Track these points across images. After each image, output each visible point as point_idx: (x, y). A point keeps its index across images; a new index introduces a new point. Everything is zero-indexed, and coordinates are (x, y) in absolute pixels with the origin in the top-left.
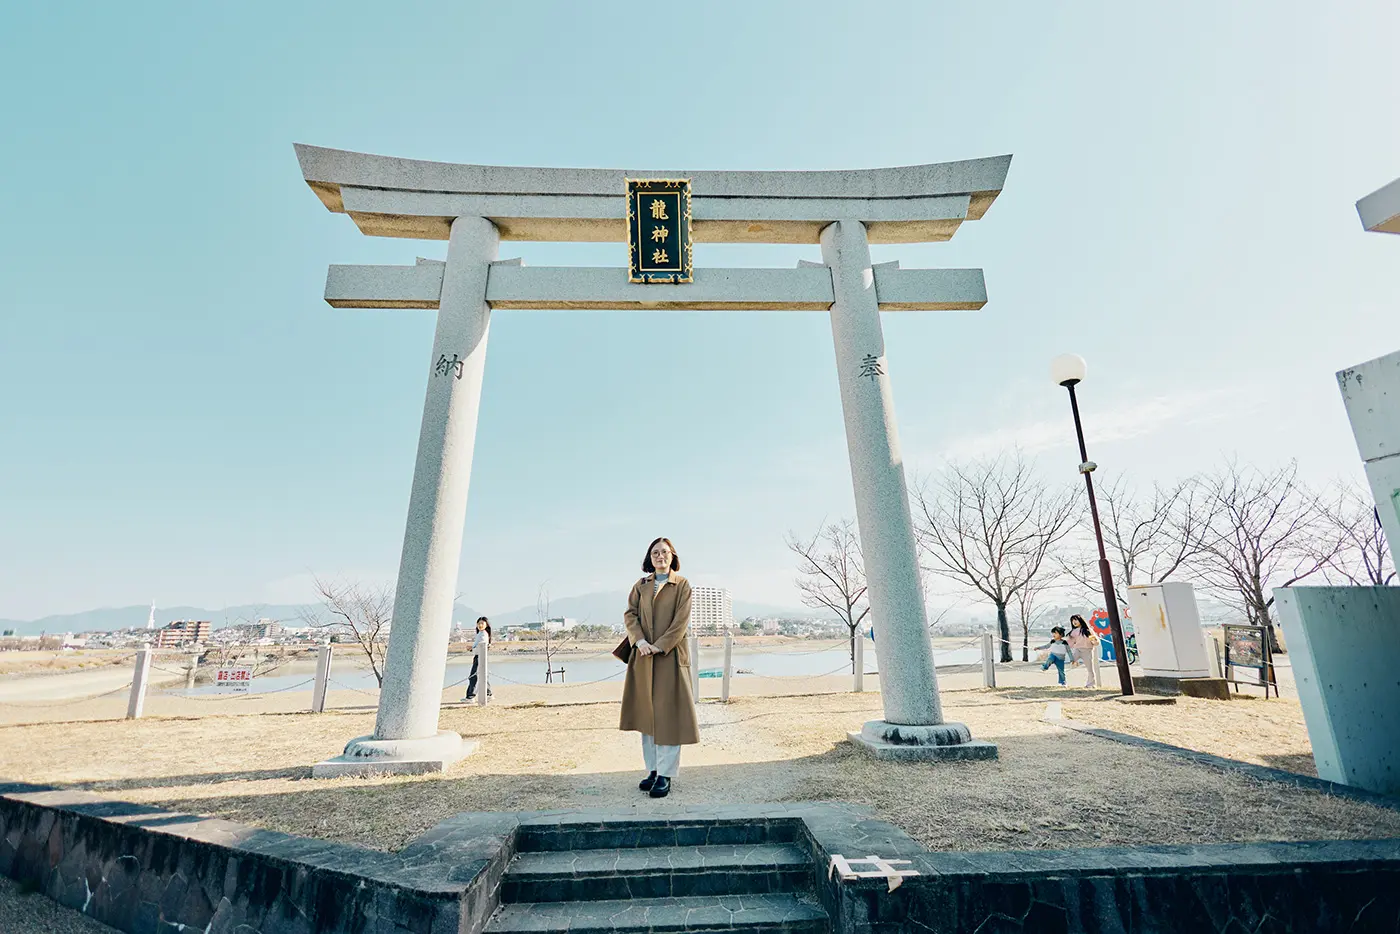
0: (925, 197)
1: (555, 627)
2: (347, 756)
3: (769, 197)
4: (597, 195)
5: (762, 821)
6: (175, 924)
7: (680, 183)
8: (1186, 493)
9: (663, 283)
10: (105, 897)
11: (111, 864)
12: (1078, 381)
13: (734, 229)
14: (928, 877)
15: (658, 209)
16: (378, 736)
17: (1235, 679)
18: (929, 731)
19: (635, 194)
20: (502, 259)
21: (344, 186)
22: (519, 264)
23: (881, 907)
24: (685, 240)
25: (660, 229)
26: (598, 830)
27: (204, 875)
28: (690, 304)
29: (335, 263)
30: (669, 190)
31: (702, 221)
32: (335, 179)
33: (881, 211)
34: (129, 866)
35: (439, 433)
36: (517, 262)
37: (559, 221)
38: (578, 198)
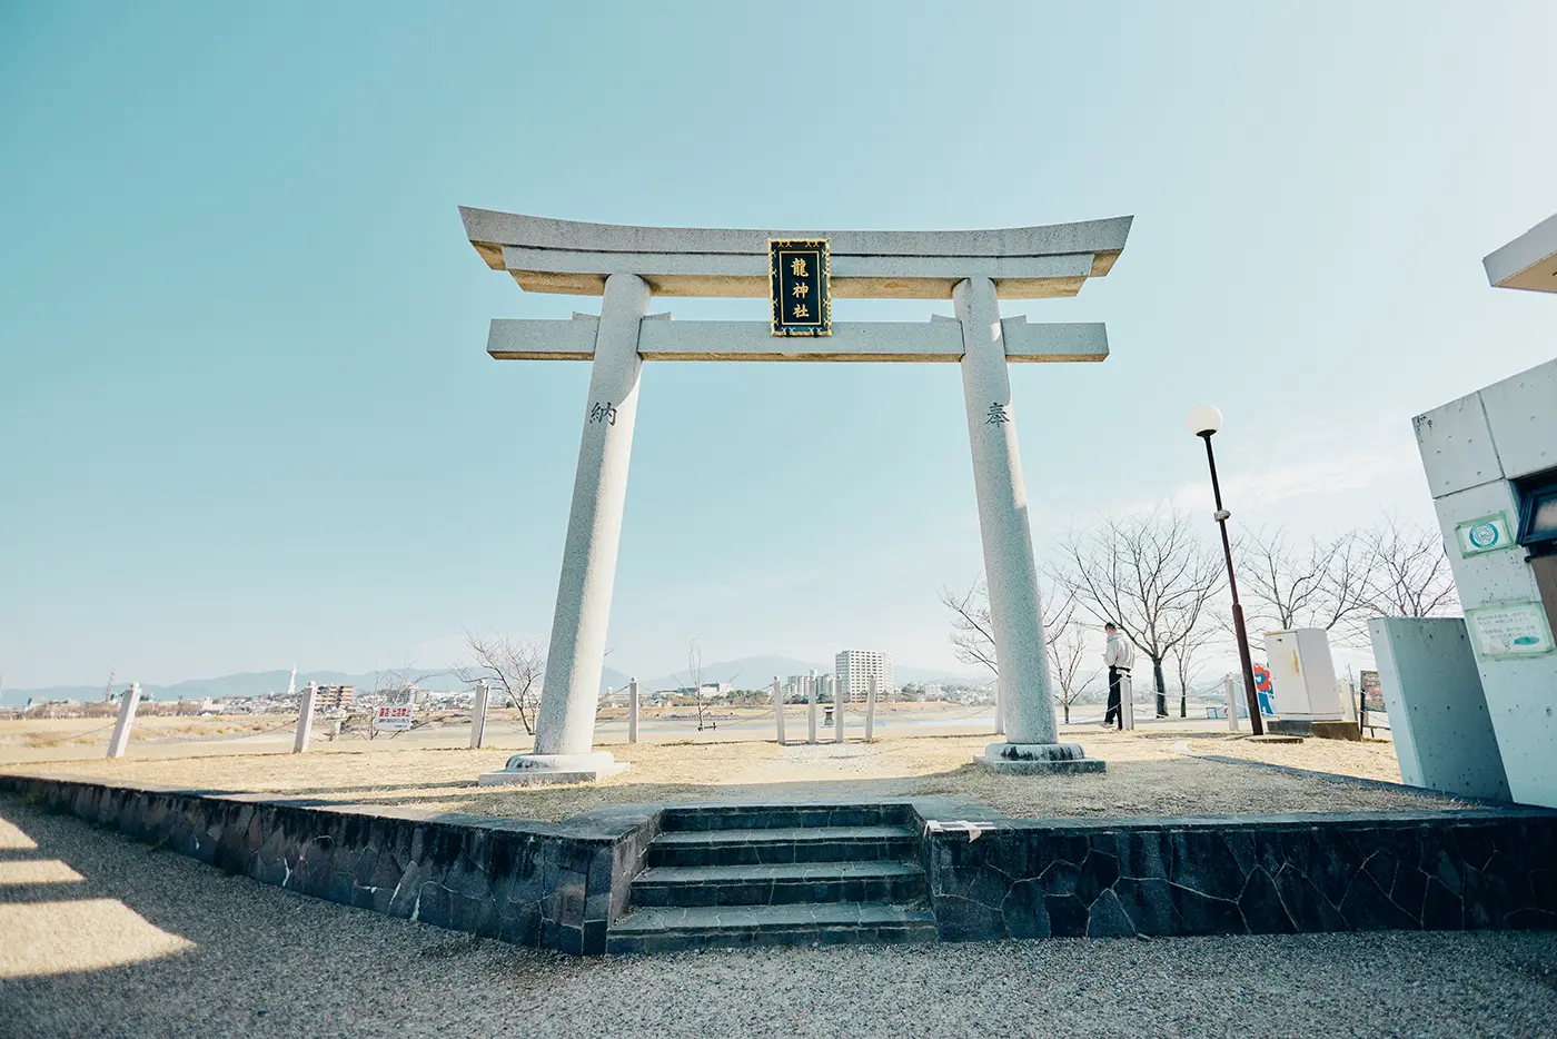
0: (1050, 255)
1: (709, 693)
2: (509, 768)
3: (904, 256)
4: (743, 254)
5: (878, 806)
6: (368, 888)
7: (820, 243)
8: (1344, 549)
9: (804, 336)
10: (303, 872)
11: (307, 844)
12: (1214, 431)
13: (870, 286)
14: (1003, 830)
15: (799, 267)
16: (538, 751)
17: (1370, 724)
18: (1044, 749)
19: (777, 254)
20: (653, 314)
21: (505, 245)
22: (669, 317)
23: (963, 854)
24: (824, 295)
25: (801, 285)
26: (734, 814)
27: (393, 845)
28: (829, 355)
29: (496, 318)
30: (808, 249)
31: (841, 278)
32: (498, 239)
33: (1010, 269)
34: (325, 845)
35: (595, 476)
36: (667, 316)
37: (707, 278)
38: (724, 257)
